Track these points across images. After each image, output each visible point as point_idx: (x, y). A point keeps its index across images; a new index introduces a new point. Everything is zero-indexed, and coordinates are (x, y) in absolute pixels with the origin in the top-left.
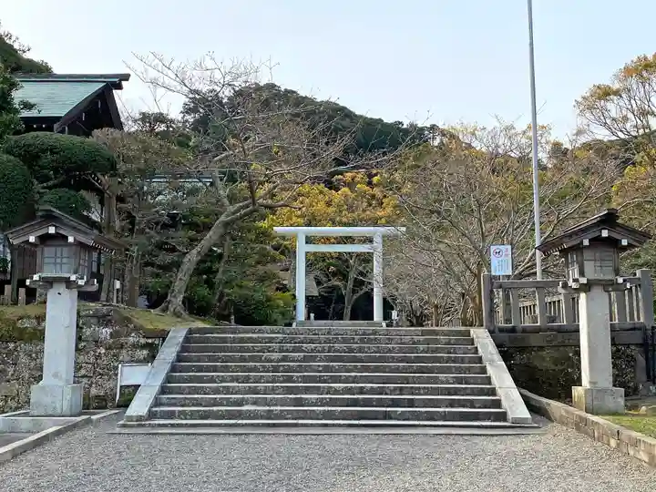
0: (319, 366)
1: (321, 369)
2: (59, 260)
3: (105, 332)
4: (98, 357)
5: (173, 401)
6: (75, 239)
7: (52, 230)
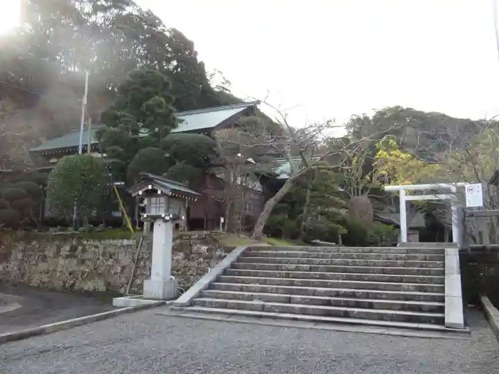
0: (316, 274)
1: (317, 276)
2: (158, 205)
3: (204, 248)
4: (199, 263)
5: (211, 294)
6: (162, 192)
7: (150, 187)
